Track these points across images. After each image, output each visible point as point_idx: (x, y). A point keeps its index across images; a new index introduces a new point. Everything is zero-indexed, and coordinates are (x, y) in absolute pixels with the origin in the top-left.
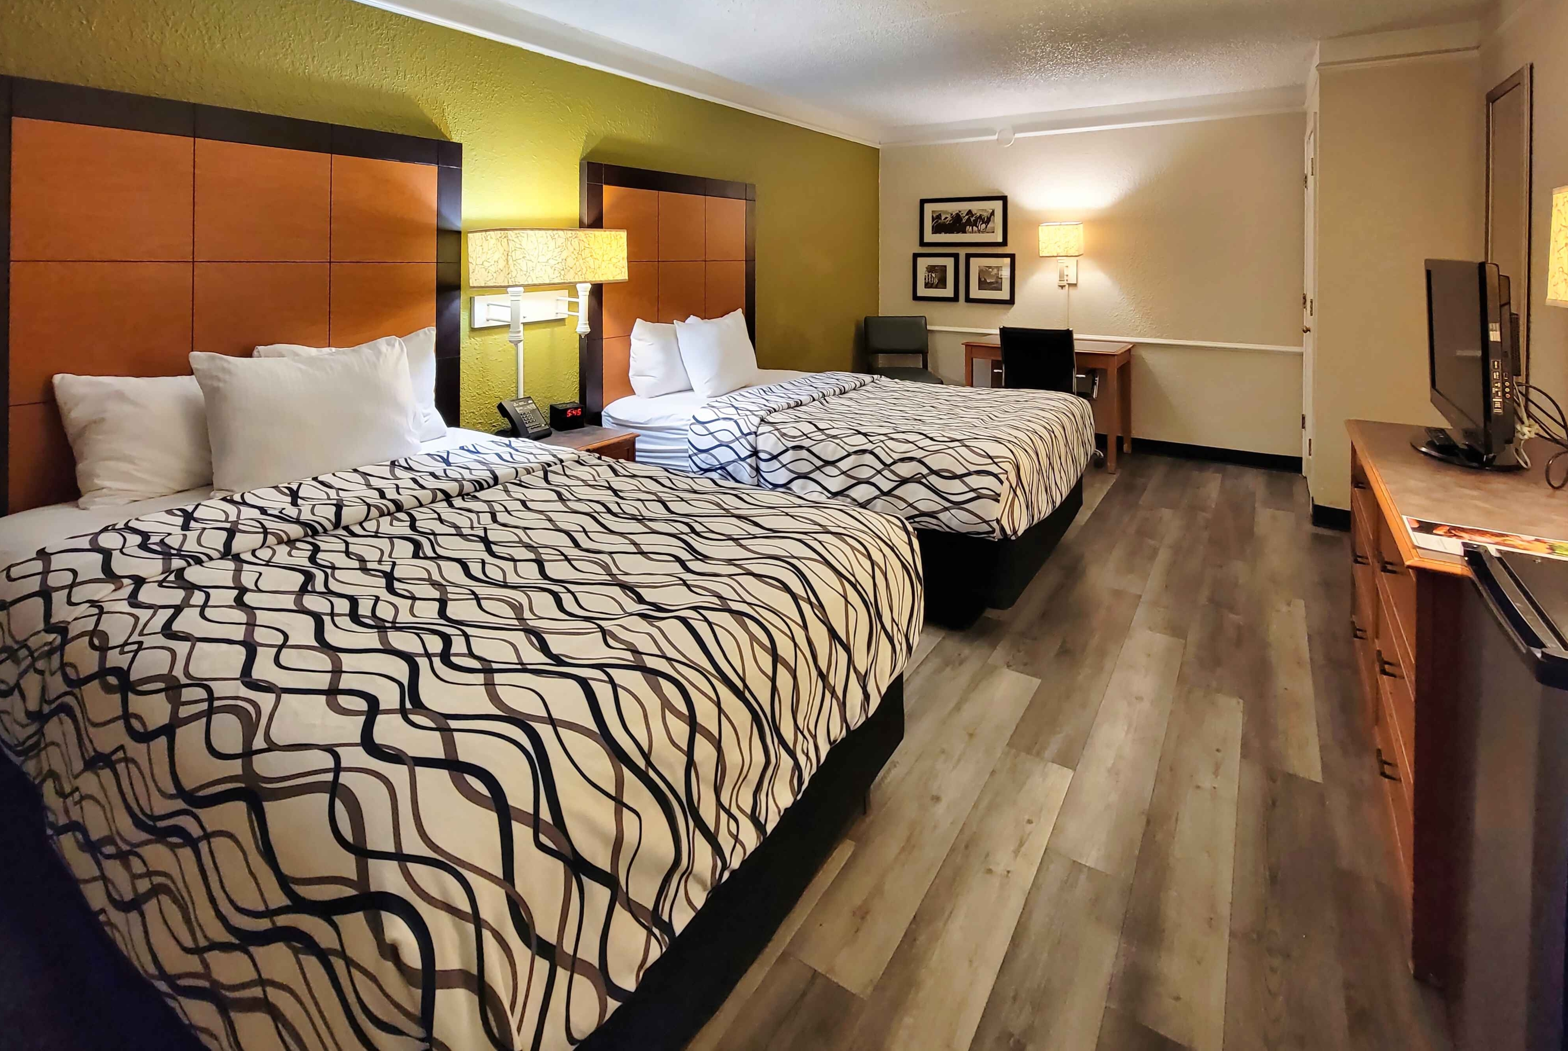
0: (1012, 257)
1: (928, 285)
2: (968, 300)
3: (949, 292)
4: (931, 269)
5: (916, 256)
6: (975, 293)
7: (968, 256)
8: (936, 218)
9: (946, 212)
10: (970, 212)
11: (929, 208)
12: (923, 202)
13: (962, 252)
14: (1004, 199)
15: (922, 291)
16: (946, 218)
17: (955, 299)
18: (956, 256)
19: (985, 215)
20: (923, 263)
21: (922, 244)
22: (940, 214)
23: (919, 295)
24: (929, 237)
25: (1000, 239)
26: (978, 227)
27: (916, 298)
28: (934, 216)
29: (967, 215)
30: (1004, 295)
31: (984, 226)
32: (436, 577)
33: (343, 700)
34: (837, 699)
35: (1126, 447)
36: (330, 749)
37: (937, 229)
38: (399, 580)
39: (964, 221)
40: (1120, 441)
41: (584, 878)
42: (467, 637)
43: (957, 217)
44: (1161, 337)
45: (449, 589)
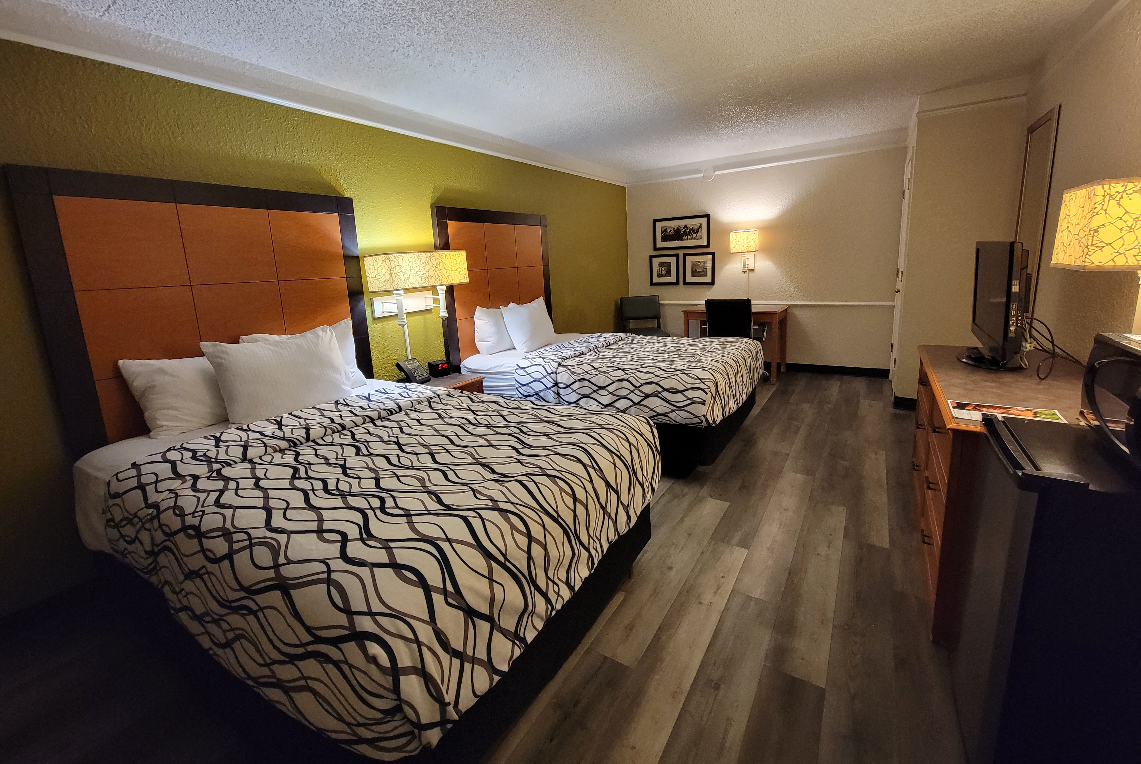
0: (713, 254)
1: (659, 275)
2: (685, 283)
3: (673, 279)
4: (661, 265)
5: (651, 257)
6: (690, 279)
7: (685, 255)
8: (664, 231)
9: (670, 227)
10: (686, 226)
11: (659, 225)
12: (655, 221)
13: (681, 253)
14: (708, 216)
15: (656, 280)
16: (671, 231)
17: (677, 283)
18: (677, 256)
19: (696, 227)
20: (656, 261)
21: (656, 249)
22: (667, 229)
23: (654, 282)
24: (660, 244)
25: (705, 243)
26: (691, 236)
27: (652, 284)
28: (663, 230)
29: (684, 228)
30: (708, 279)
31: (695, 235)
32: (371, 465)
33: (326, 535)
34: (612, 519)
35: (783, 369)
36: (323, 561)
37: (665, 239)
38: (349, 469)
39: (682, 232)
40: (779, 365)
41: (475, 619)
42: (394, 498)
43: (678, 231)
44: (806, 300)
45: (380, 472)
